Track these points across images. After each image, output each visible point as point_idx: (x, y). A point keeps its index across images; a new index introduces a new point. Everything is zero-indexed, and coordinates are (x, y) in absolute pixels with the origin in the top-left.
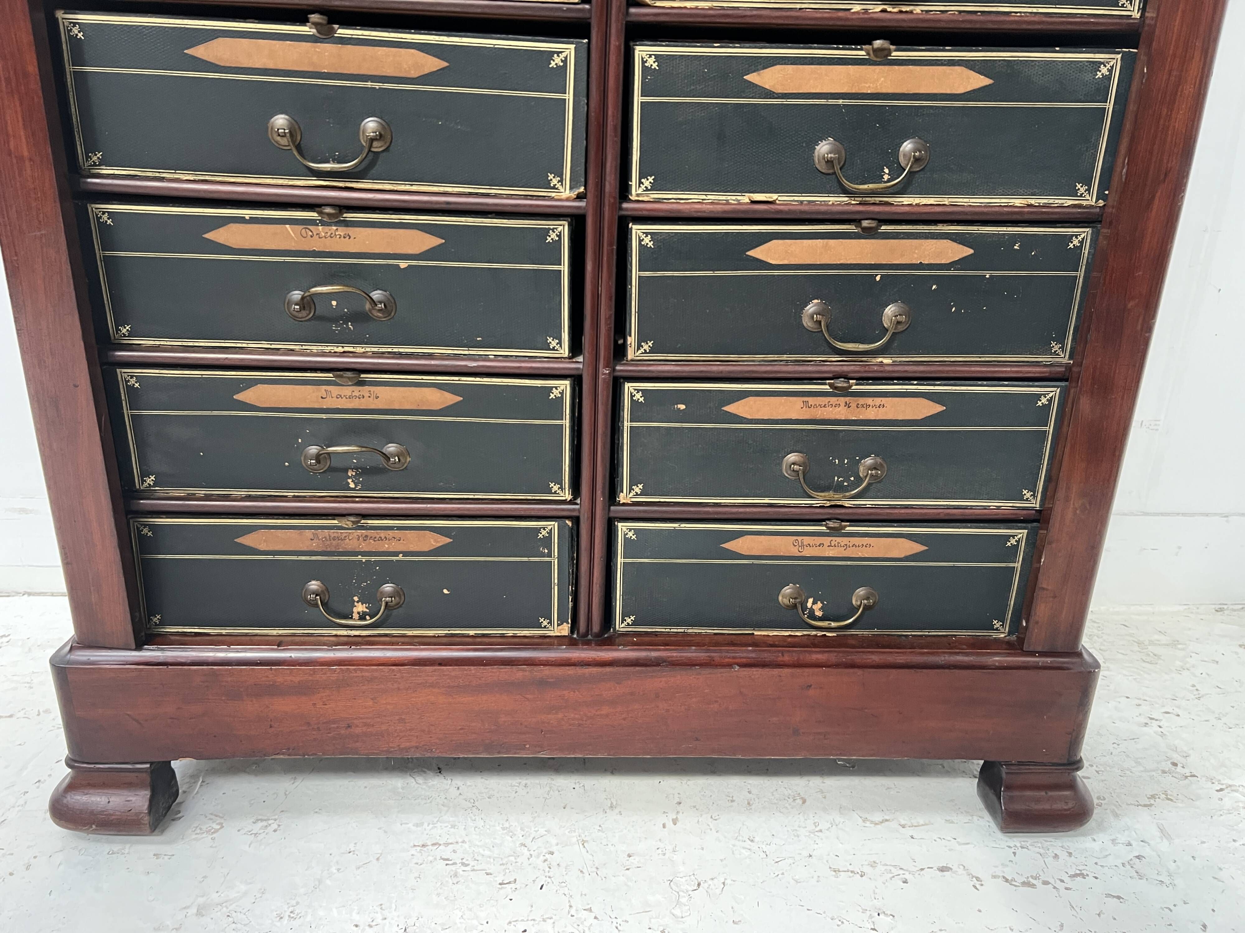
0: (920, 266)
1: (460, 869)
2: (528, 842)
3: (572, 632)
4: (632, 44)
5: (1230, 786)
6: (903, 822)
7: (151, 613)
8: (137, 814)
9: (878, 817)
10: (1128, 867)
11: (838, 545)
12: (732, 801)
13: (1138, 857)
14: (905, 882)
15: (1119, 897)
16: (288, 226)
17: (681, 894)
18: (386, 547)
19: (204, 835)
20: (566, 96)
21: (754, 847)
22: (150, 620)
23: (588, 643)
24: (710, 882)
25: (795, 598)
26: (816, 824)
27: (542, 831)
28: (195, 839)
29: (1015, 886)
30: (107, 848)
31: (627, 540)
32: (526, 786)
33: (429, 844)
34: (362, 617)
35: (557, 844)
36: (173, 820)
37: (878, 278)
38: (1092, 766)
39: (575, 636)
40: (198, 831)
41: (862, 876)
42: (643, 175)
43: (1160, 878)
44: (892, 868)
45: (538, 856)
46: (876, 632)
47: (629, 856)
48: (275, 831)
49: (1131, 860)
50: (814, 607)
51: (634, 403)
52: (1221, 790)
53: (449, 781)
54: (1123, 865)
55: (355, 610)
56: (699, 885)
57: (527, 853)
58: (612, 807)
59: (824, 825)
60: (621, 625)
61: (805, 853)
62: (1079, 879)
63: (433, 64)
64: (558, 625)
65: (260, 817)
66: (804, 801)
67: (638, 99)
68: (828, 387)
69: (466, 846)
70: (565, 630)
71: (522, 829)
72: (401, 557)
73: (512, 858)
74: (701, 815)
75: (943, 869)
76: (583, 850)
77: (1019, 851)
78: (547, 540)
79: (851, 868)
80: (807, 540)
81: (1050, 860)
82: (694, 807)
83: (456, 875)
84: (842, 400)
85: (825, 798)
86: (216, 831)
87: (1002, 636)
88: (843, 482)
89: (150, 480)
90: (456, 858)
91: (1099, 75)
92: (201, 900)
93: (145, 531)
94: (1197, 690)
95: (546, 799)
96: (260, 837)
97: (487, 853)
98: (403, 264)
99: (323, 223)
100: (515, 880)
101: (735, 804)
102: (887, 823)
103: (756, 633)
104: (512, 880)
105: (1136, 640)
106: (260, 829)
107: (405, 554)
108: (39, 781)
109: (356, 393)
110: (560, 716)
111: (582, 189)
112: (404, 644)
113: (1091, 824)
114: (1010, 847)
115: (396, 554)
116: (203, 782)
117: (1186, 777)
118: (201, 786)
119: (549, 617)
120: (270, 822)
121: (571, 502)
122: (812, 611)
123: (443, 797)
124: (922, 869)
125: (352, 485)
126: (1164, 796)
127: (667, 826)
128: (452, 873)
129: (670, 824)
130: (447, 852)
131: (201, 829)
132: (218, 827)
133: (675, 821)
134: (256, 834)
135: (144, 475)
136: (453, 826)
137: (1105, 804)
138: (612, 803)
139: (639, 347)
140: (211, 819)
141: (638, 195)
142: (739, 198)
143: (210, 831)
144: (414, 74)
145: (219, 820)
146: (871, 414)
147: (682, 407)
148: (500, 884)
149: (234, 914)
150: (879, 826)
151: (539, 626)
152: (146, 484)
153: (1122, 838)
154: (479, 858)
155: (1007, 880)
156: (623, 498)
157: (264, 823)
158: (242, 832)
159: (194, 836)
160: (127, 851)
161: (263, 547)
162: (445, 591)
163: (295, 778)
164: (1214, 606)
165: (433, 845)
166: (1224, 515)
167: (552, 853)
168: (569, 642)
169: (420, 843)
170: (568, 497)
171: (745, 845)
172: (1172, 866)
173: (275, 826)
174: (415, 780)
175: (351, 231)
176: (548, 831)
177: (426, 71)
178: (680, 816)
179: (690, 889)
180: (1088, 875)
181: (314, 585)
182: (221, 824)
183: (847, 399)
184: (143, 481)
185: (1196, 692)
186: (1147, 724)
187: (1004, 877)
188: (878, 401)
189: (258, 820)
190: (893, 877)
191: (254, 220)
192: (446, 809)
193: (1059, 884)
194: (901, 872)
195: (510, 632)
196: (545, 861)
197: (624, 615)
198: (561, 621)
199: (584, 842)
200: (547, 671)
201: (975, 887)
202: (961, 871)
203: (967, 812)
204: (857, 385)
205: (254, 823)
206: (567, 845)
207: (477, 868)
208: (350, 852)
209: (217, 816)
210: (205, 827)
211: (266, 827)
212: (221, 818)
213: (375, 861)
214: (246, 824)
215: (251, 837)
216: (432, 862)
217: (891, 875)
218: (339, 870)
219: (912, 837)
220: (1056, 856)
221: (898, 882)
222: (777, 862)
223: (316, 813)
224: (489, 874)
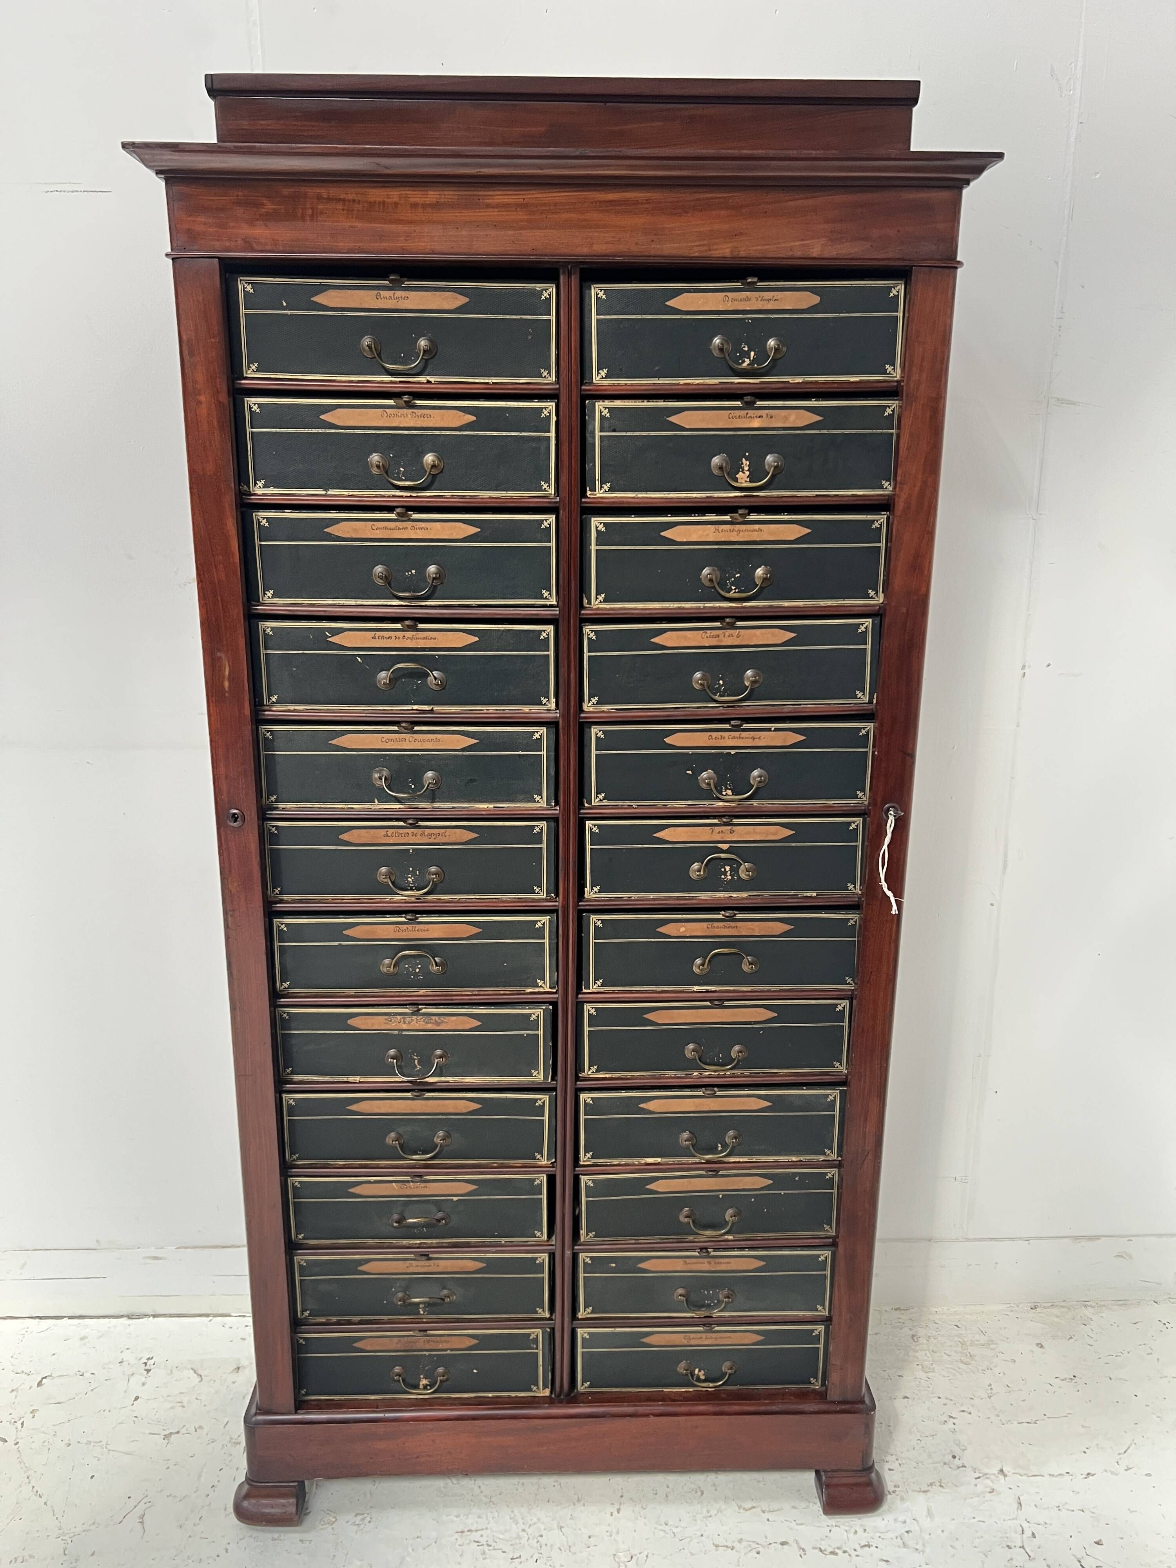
0: (744, 1190)
1: (486, 1548)
2: (526, 1528)
3: (551, 1393)
4: (579, 1093)
5: (986, 1474)
6: (764, 1509)
7: (301, 1388)
8: (291, 1514)
9: (748, 1505)
10: (899, 1539)
11: (711, 1338)
12: (656, 1494)
13: (907, 1532)
14: (758, 1553)
15: (887, 1561)
16: (394, 1184)
17: (621, 1564)
18: (440, 1346)
19: (327, 1526)
20: (544, 1118)
21: (667, 1528)
22: (300, 1392)
23: (561, 1402)
24: (639, 1555)
25: (687, 1370)
26: (708, 1511)
27: (535, 1520)
28: (322, 1529)
29: (825, 1554)
30: (269, 1536)
31: (583, 1339)
32: (523, 1484)
33: (466, 1530)
34: (425, 1387)
35: (545, 1529)
36: (305, 1515)
37: (721, 1196)
38: (897, 1460)
39: (553, 1396)
40: (322, 1523)
41: (732, 1549)
42: (586, 1152)
43: (917, 1547)
44: (751, 1543)
45: (533, 1539)
46: (738, 1387)
47: (590, 1537)
48: (370, 1522)
49: (903, 1533)
50: (700, 1374)
51: (585, 1263)
52: (979, 1478)
53: (473, 1482)
54: (897, 1538)
55: (421, 1383)
56: (632, 1558)
57: (526, 1537)
58: (579, 1500)
59: (713, 1512)
60: (582, 1387)
61: (699, 1534)
62: (867, 1548)
63: (475, 1106)
64: (543, 1389)
65: (359, 1512)
66: (702, 1493)
67: (582, 1118)
68: (697, 1253)
69: (489, 1531)
70: (547, 1392)
71: (522, 1518)
72: (449, 1352)
73: (517, 1540)
74: (635, 1506)
75: (783, 1544)
76: (561, 1534)
77: (834, 1529)
78: (536, 1340)
79: (726, 1544)
80: (692, 1335)
81: (851, 1535)
82: (632, 1499)
83: (484, 1553)
84: (705, 1260)
85: (716, 1490)
86: (334, 1522)
87: (817, 1387)
88: (711, 1303)
89: (307, 1313)
90: (483, 1540)
91: (829, 1100)
93: (301, 1341)
94: (991, 1389)
95: (536, 1495)
96: (362, 1526)
97: (501, 1536)
98: (455, 1199)
99: (412, 1182)
100: (520, 1556)
101: (657, 1496)
102: (754, 1510)
103: (665, 1390)
104: (518, 1556)
105: (961, 1341)
106: (361, 1521)
107: (452, 1350)
108: (213, 1486)
109: (427, 1264)
110: (546, 1448)
111: (554, 1160)
112: (451, 1405)
113: (884, 1507)
114: (828, 1526)
115: (446, 1350)
116: (317, 1485)
117: (959, 1467)
118: (316, 1488)
119: (537, 1385)
120: (366, 1515)
121: (550, 1319)
122: (698, 1376)
123: (471, 1494)
124: (770, 1544)
125: (422, 1312)
126: (939, 1484)
127: (614, 1514)
128: (482, 1552)
129: (615, 1513)
130: (476, 1536)
131: (324, 1521)
132: (334, 1520)
133: (618, 1511)
134: (358, 1525)
135: (303, 1311)
136: (479, 1517)
137: (899, 1491)
138: (578, 1497)
139: (587, 1235)
140: (328, 1514)
141: (584, 1161)
142: (640, 1161)
143: (330, 1522)
144: (464, 1111)
145: (335, 1515)
146: (723, 1267)
147: (614, 1265)
148: (512, 1559)
150: (748, 1512)
151: (531, 1390)
152: (304, 1316)
153: (901, 1519)
154: (497, 1540)
155: (821, 1550)
156: (580, 1315)
157: (362, 1517)
158: (350, 1523)
159: (321, 1527)
160: (282, 1537)
161: (369, 1348)
162: (475, 1371)
163: (375, 1481)
164: (1029, 1305)
165: (469, 1531)
166: (1026, 1239)
167: (541, 1536)
168: (550, 1401)
169: (460, 1530)
170: (547, 1315)
171: (660, 1527)
172: (927, 1537)
173: (368, 1519)
174: (452, 1481)
175: (428, 1185)
176: (539, 1519)
177: (471, 1110)
178: (622, 1506)
179: (626, 1560)
180: (872, 1546)
181: (397, 1369)
182: (335, 1517)
183: (709, 1260)
184: (303, 1314)
185: (989, 1392)
186: (946, 1421)
187: (820, 1549)
188: (726, 1260)
189: (357, 1514)
190: (751, 1550)
191: (375, 1182)
192: (472, 1504)
193: (853, 1553)
194: (758, 1546)
195: (513, 1394)
196: (538, 1542)
197: (583, 1383)
198: (545, 1387)
199: (561, 1528)
200: (536, 1421)
201: (801, 1556)
202: (795, 1546)
203: (807, 1500)
204: (713, 1251)
205: (356, 1516)
206: (551, 1529)
207: (496, 1547)
208: (418, 1537)
209: (331, 1511)
210: (326, 1520)
211: (363, 1519)
212: (334, 1512)
213: (434, 1544)
214: (350, 1517)
215: (356, 1527)
216: (468, 1544)
217: (750, 1549)
218: (413, 1550)
219: (768, 1520)
220: (856, 1532)
221: (754, 1553)
222: (681, 1540)
223: (392, 1508)
224: (504, 1552)
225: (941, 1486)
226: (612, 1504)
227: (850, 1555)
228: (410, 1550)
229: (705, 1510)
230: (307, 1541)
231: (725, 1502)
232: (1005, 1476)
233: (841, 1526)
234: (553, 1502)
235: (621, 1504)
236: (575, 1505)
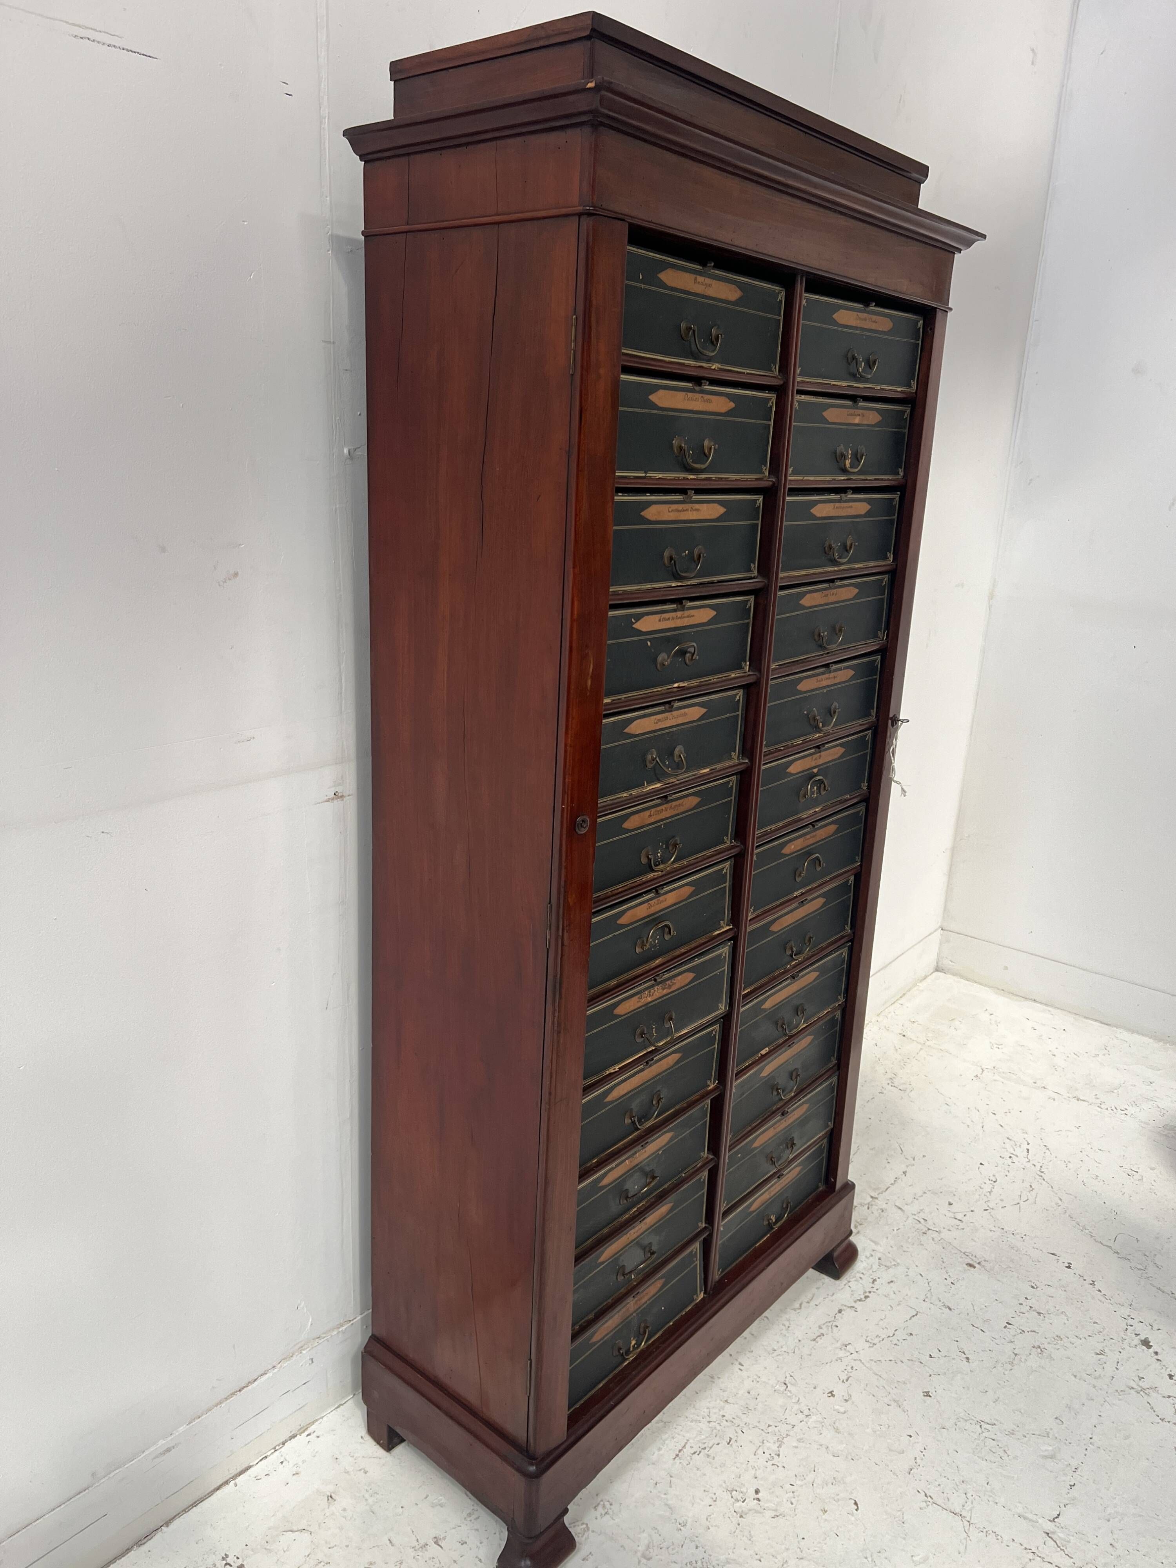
2: (708, 1419)
5: (869, 1203)
14: (837, 1326)
19: (586, 1534)
28: (586, 1539)
29: (864, 1301)
33: (678, 1453)
35: (720, 1411)
40: (580, 1535)
41: (823, 1335)
44: (827, 1324)
47: (749, 1393)
48: (611, 1505)
52: (868, 1208)
55: (631, 1345)
56: (785, 1384)
57: (715, 1424)
59: (787, 1324)
61: (797, 1341)
69: (691, 1441)
71: (698, 1416)
73: (715, 1431)
74: (745, 1354)
75: (840, 1312)
76: (732, 1405)
79: (817, 1335)
81: (861, 1281)
82: (738, 1352)
83: (708, 1456)
86: (588, 1527)
90: (697, 1449)
92: (639, 1554)
96: (611, 1512)
97: (702, 1437)
106: (605, 1509)
114: (845, 1285)
120: (602, 1503)
124: (835, 1317)
132: (584, 1526)
133: (741, 1365)
134: (606, 1513)
136: (673, 1438)
140: (574, 1526)
143: (585, 1530)
148: (728, 1444)
149: (661, 1546)
154: (704, 1441)
155: (860, 1301)
157: (601, 1506)
158: (600, 1517)
159: (584, 1538)
165: (680, 1451)
167: (724, 1416)
169: (675, 1456)
178: (739, 1360)
182: (583, 1524)
189: (595, 1507)
194: (831, 1323)
202: (844, 1308)
205: (596, 1510)
206: (723, 1408)
207: (710, 1446)
208: (656, 1484)
209: (574, 1523)
210: (579, 1531)
211: (604, 1506)
212: (578, 1521)
213: (671, 1478)
214: (593, 1513)
215: (607, 1516)
216: (691, 1459)
217: (830, 1328)
218: (665, 1494)
219: (816, 1305)
220: (861, 1278)
221: (835, 1329)
222: (794, 1352)
223: (611, 1482)
224: (718, 1444)
225: (861, 1224)
226: (732, 1364)
227: (874, 1292)
228: (665, 1496)
229: (781, 1326)
230: (588, 1556)
231: (786, 1313)
232: (877, 1198)
233: (851, 1280)
234: (700, 1391)
235: (736, 1360)
236: (714, 1382)
